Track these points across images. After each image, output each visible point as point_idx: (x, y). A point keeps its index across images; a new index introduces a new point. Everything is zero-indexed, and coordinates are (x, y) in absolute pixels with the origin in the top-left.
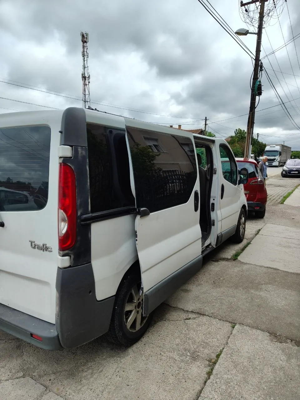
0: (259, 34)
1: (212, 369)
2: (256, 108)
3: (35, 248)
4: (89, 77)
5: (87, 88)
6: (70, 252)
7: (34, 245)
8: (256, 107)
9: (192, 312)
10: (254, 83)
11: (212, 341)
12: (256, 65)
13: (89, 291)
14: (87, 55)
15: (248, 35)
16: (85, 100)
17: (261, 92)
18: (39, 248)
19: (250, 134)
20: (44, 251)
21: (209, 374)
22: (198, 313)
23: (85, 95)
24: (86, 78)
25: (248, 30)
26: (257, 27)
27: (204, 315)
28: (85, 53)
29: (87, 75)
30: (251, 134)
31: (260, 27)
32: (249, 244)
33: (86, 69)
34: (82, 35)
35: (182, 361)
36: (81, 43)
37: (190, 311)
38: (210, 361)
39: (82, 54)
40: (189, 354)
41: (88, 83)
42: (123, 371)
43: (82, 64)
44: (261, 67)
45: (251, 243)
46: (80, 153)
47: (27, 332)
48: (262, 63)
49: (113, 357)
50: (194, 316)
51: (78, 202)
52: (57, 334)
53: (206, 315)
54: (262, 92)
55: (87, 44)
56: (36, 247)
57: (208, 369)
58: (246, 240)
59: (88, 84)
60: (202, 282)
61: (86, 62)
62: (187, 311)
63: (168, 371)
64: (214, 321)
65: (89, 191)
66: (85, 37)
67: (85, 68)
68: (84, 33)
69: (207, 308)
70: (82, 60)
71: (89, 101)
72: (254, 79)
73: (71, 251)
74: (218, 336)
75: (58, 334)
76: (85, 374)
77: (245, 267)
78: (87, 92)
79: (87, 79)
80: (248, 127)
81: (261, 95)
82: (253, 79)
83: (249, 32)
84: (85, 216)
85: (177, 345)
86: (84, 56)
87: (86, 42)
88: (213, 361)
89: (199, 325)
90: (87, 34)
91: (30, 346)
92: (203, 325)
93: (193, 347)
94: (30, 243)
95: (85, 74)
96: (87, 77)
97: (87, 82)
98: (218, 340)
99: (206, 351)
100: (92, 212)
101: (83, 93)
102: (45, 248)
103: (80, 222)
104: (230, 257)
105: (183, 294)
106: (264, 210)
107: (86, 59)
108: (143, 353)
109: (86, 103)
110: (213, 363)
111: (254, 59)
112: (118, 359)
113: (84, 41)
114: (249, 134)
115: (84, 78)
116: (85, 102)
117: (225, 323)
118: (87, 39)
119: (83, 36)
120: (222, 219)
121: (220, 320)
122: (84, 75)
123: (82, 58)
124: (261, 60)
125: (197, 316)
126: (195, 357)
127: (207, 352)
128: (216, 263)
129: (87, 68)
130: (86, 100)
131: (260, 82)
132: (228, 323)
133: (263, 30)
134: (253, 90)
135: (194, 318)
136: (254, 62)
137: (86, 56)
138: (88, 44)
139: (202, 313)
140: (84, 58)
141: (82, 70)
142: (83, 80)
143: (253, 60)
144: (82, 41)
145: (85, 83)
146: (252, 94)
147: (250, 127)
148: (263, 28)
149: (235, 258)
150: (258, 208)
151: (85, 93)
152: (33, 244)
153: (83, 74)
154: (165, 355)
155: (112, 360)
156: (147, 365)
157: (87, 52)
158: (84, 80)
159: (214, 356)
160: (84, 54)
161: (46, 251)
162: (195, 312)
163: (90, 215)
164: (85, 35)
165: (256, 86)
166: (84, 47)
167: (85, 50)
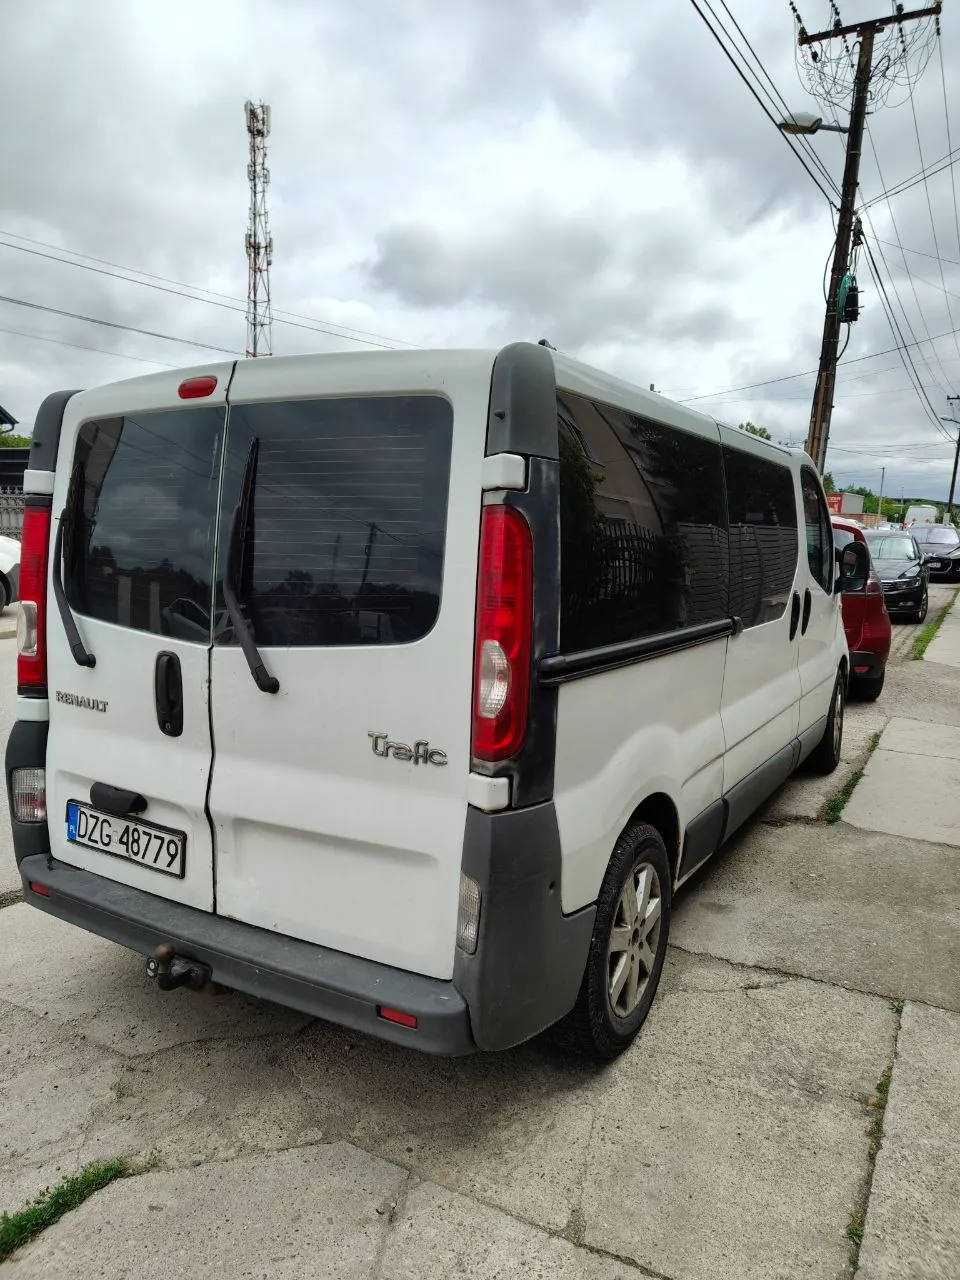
0: (855, 132)
1: (879, 1124)
2: (838, 359)
3: (387, 756)
4: (268, 246)
5: (261, 282)
6: (512, 765)
7: (382, 746)
8: (838, 356)
9: (758, 967)
10: (836, 283)
11: (850, 1047)
12: (841, 226)
13: (549, 884)
14: (265, 176)
15: (820, 131)
16: (255, 318)
17: (857, 310)
18: (401, 753)
19: (819, 440)
20: (416, 762)
21: (876, 1133)
22: (777, 971)
23: (254, 302)
24: (259, 248)
25: (821, 120)
26: (849, 108)
27: (798, 976)
28: (258, 168)
29: (262, 241)
30: (822, 443)
31: (858, 113)
32: (857, 777)
33: (261, 220)
34: (251, 110)
35: (781, 1101)
36: (247, 136)
37: (751, 964)
38: (864, 1100)
39: (249, 172)
40: (792, 1082)
41: (265, 264)
42: (618, 1127)
43: (249, 204)
44: (859, 233)
45: (864, 772)
46: (544, 477)
47: (364, 1002)
48: (859, 222)
49: (570, 1088)
50: (766, 979)
51: (537, 619)
52: (463, 1006)
53: (802, 976)
54: (860, 310)
55: (266, 140)
56: (391, 751)
57: (867, 1123)
58: (844, 764)
59: (264, 267)
60: (758, 884)
61: (259, 196)
62: (743, 965)
63: (751, 1128)
64: (836, 994)
65: (560, 589)
66: (260, 117)
67: (258, 218)
68: (257, 104)
69: (799, 958)
70: (249, 192)
71: (267, 321)
72: (836, 272)
73: (515, 761)
74: (862, 1034)
75: (468, 1006)
76: (505, 1135)
77: (872, 843)
78: (261, 295)
79: (262, 251)
80: (814, 419)
81: (856, 319)
82: (833, 271)
83: (824, 123)
84: (551, 661)
85: (750, 1057)
86: (253, 177)
87: (260, 133)
88: (873, 1100)
89: (791, 1004)
90: (265, 109)
91: (309, 1059)
92: (807, 1005)
93: (799, 1064)
94: (370, 742)
95: (255, 236)
96: (263, 244)
97: (262, 261)
98: (864, 1045)
99: (841, 1075)
100: (564, 651)
101: (249, 297)
102: (424, 755)
103: (538, 678)
104: (813, 815)
105: (711, 917)
106: (879, 675)
107: (259, 188)
108: (656, 1078)
109: (259, 328)
110: (875, 1105)
111: (838, 210)
112: (589, 1094)
113: (256, 132)
114: (816, 441)
115: (254, 247)
116: (255, 325)
117: (867, 999)
118: (264, 124)
119: (253, 114)
120: (802, 696)
121: (852, 990)
122: (252, 240)
123: (248, 184)
124: (860, 212)
125: (775, 978)
126: (815, 1092)
127: (847, 1079)
128: (779, 831)
129: (263, 218)
130: (258, 318)
131: (854, 279)
132: (878, 998)
133: (869, 121)
134: (831, 303)
135: (772, 986)
136: (837, 217)
137: (262, 179)
138: (268, 141)
139: (792, 971)
140: (255, 185)
141: (248, 223)
142: (250, 255)
143: (834, 210)
144: (250, 131)
145: (255, 264)
146: (827, 316)
147: (819, 417)
148: (868, 113)
149: (831, 813)
150: (864, 670)
151: (255, 295)
152: (381, 743)
153: (250, 236)
154: (722, 1084)
155: (571, 1097)
156: (680, 1110)
157: (263, 164)
158: (253, 255)
159: (870, 1088)
160: (255, 171)
161: (425, 762)
162: (766, 966)
163: (561, 658)
164: (259, 111)
165: (843, 293)
166: (254, 149)
167: (259, 160)
